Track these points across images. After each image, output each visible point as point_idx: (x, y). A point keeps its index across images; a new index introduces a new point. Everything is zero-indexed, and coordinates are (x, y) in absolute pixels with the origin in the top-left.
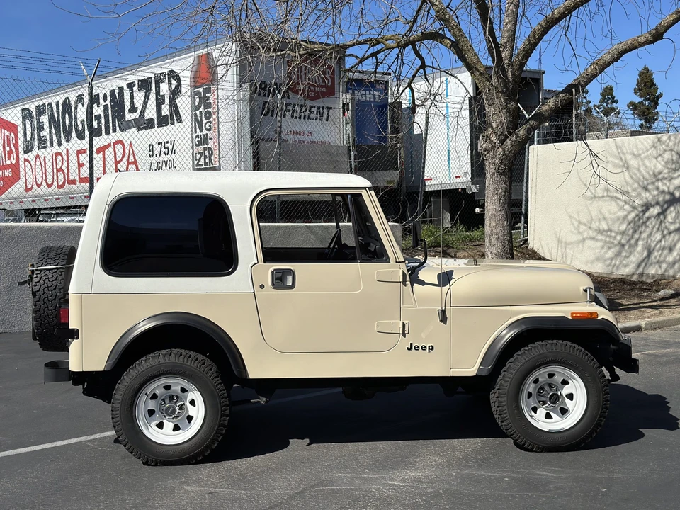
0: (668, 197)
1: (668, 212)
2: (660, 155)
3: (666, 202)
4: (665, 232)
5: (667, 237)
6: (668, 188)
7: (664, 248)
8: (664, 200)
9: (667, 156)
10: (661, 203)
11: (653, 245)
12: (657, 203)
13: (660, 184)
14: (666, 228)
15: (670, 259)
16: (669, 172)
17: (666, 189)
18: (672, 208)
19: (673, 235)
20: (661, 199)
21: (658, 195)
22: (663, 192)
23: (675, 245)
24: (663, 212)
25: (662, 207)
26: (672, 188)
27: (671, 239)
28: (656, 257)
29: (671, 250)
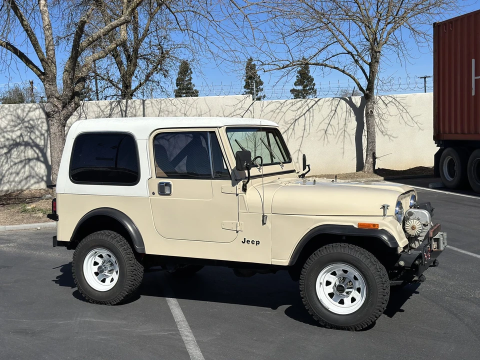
0: (11, 142)
1: (13, 151)
2: (4, 117)
3: (10, 146)
4: (12, 164)
5: (13, 167)
6: (12, 136)
7: (11, 174)
8: (9, 144)
9: (9, 117)
10: (8, 146)
11: (4, 172)
12: (5, 146)
13: (5, 135)
14: (12, 161)
15: (17, 179)
16: (11, 127)
17: (9, 137)
18: (15, 149)
19: (17, 165)
20: (7, 143)
21: (4, 141)
22: (8, 139)
23: (20, 171)
24: (9, 151)
25: (8, 148)
26: (14, 137)
27: (16, 168)
28: (7, 179)
29: (18, 174)
